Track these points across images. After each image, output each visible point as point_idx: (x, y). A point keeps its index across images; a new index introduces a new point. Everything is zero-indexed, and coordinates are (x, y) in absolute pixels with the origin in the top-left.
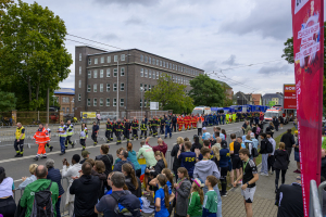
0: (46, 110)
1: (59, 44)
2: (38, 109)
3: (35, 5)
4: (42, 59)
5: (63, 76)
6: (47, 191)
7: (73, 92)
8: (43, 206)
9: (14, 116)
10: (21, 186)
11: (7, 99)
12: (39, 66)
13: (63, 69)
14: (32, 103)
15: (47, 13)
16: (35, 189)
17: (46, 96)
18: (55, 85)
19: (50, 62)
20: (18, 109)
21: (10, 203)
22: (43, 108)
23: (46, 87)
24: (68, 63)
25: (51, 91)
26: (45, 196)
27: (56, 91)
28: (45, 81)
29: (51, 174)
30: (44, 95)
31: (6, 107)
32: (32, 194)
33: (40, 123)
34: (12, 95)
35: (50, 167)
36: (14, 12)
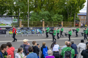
0: (74, 21)
2: (71, 21)
4: (73, 1)
5: (81, 8)
6: (70, 52)
7: (86, 14)
8: (67, 57)
9: (62, 24)
10: (62, 48)
11: (60, 17)
13: (81, 5)
14: (69, 19)
16: (65, 50)
17: (74, 16)
18: (78, 11)
19: (76, 2)
20: (63, 21)
21: (58, 53)
22: (73, 20)
23: (74, 12)
24: (84, 2)
25: (76, 14)
26: (69, 53)
27: (78, 14)
28: (74, 10)
29: (73, 46)
30: (73, 16)
31: (60, 20)
32: (64, 52)
33: (71, 26)
34: (62, 16)
35: (73, 43)
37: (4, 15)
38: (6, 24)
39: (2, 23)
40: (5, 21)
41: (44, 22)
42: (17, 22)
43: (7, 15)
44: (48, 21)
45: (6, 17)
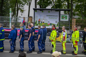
37: (47, 8)
38: (48, 23)
39: (43, 21)
40: (47, 18)
42: (67, 20)
43: (52, 8)
45: (49, 12)
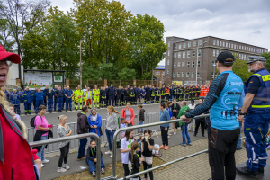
1: (160, 38)
3: (146, 16)
4: (150, 49)
9: (135, 83)
11: (131, 73)
12: (148, 53)
14: (143, 75)
15: (153, 19)
22: (150, 78)
25: (154, 68)
27: (156, 68)
30: (149, 70)
31: (131, 77)
34: (133, 70)
36: (134, 22)
41: (106, 81)
42: (62, 81)
44: (113, 79)
